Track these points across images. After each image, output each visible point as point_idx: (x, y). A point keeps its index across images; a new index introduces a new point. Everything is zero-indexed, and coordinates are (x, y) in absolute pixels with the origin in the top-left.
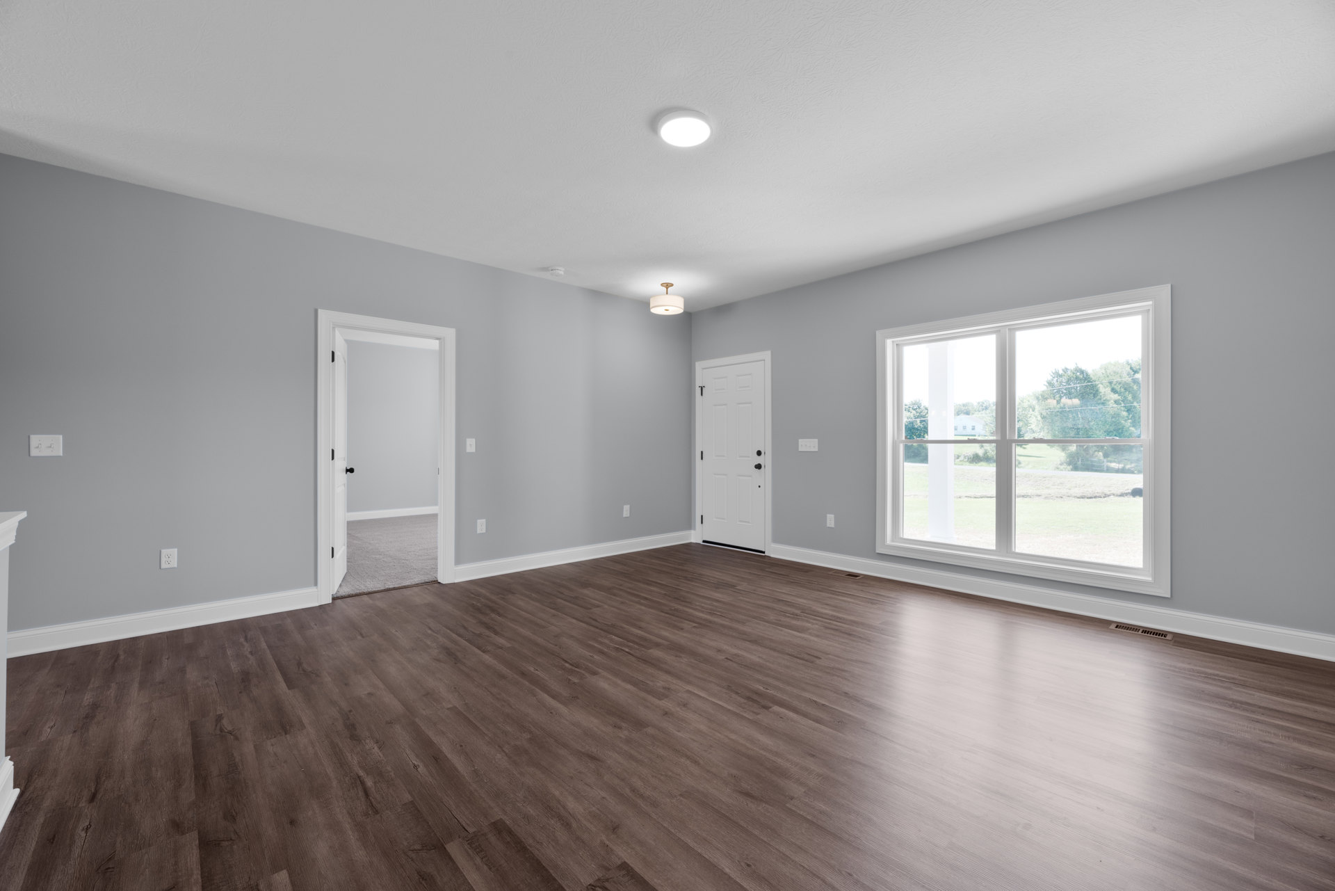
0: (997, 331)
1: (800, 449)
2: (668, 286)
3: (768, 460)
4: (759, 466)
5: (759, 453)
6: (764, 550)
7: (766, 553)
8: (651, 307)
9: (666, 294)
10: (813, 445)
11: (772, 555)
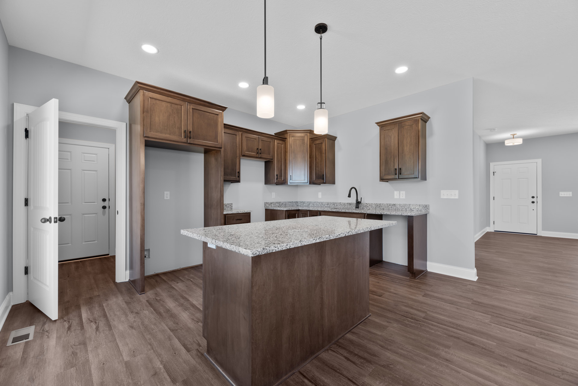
1: (560, 196)
2: (514, 135)
3: (540, 200)
4: (533, 202)
5: (533, 197)
6: (536, 234)
7: (538, 235)
8: (505, 143)
9: (513, 138)
10: (569, 194)
11: (542, 236)
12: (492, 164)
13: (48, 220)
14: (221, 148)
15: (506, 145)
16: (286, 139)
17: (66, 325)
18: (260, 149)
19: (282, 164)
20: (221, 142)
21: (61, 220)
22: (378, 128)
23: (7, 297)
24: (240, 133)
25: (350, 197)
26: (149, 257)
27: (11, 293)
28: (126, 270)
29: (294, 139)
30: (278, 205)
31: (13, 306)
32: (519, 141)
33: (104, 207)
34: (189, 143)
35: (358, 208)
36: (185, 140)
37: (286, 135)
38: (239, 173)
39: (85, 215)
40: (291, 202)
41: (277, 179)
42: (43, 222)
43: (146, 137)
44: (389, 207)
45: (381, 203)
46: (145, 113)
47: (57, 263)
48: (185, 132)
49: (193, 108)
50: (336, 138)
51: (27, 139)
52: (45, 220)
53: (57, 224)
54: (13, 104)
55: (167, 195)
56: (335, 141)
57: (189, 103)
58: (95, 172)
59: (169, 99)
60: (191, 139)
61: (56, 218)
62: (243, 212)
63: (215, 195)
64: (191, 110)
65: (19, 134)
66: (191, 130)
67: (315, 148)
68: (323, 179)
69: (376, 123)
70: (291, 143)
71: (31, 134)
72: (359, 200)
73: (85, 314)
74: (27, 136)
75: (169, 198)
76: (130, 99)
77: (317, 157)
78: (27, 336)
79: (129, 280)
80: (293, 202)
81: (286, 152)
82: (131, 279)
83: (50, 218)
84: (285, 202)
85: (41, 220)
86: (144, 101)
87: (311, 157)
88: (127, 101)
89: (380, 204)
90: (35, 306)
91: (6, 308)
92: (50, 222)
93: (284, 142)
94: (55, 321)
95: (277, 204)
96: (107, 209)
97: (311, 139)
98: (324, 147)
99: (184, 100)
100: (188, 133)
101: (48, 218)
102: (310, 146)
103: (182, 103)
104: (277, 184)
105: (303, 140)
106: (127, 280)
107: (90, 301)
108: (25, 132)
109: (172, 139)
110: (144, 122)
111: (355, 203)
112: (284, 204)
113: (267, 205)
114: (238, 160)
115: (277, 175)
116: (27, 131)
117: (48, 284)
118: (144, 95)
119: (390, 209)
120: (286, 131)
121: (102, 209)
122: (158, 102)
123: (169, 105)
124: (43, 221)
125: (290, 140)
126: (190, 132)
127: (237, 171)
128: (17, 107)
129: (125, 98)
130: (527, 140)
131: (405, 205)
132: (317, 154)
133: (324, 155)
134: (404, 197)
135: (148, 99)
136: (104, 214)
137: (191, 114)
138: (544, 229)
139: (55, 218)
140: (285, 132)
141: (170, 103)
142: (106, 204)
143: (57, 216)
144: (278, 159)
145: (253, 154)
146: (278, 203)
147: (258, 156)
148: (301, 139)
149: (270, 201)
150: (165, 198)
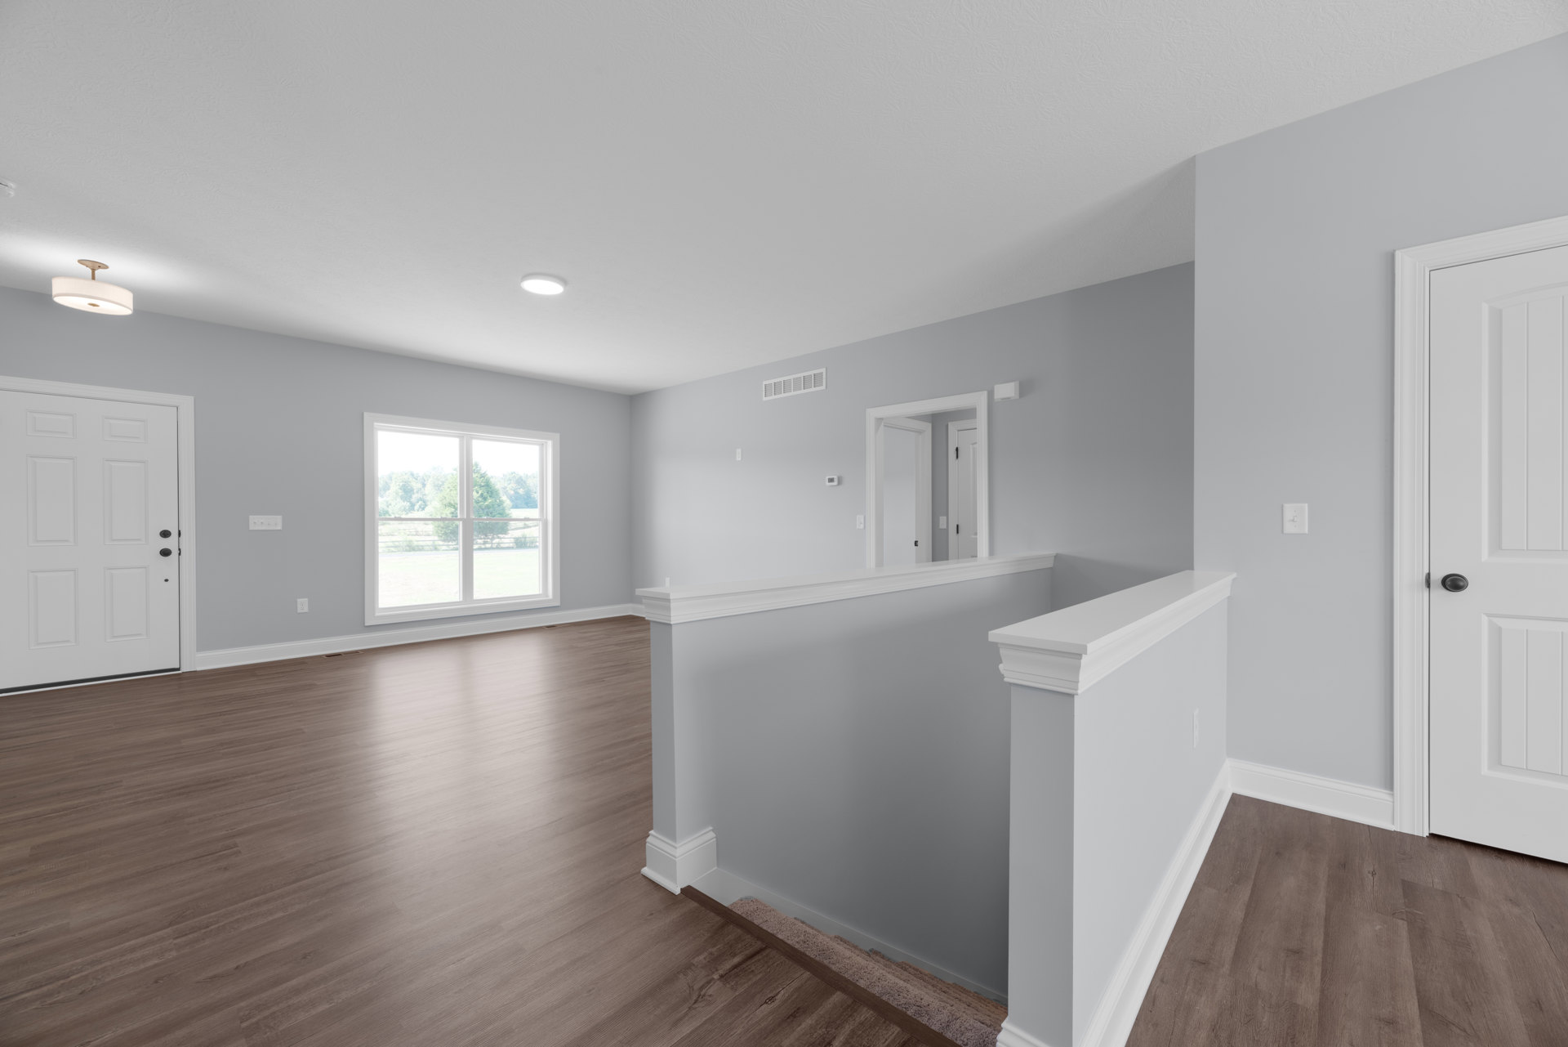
0: (461, 437)
1: (252, 527)
2: (94, 266)
3: (189, 543)
4: (165, 553)
5: (165, 534)
6: (178, 667)
7: (184, 670)
8: (54, 293)
9: (93, 279)
10: (274, 522)
11: (199, 669)
15: (53, 299)
32: (118, 304)
138: (203, 645)
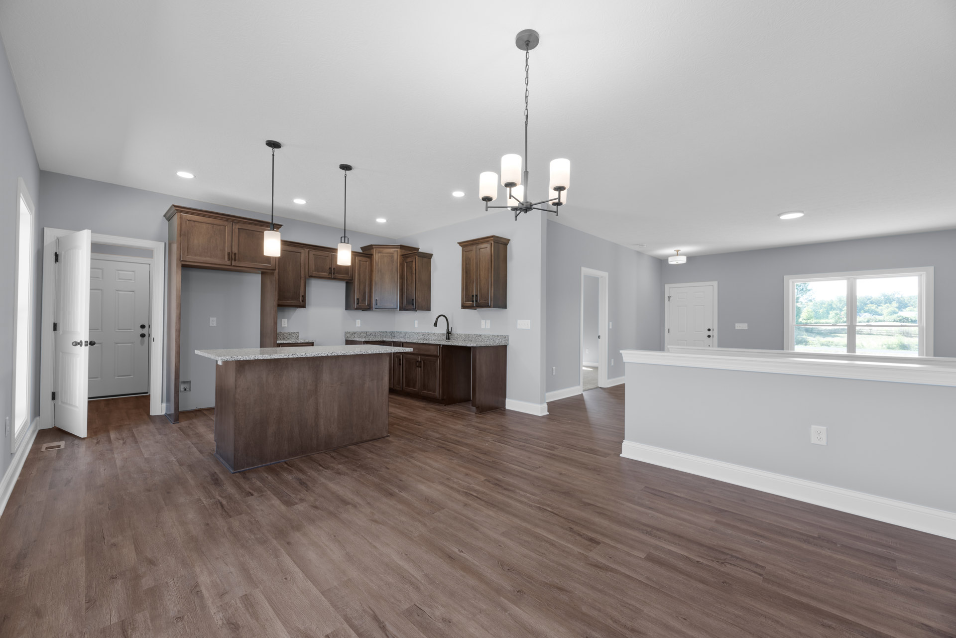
0: (848, 279)
1: (736, 328)
2: (678, 251)
3: (715, 334)
4: (709, 336)
5: (709, 330)
8: (669, 261)
9: (677, 255)
10: (745, 326)
12: (667, 286)
13: (79, 344)
14: (275, 270)
15: (670, 263)
16: (372, 255)
17: (95, 441)
18: (334, 269)
19: (366, 285)
20: (274, 264)
21: (92, 343)
22: (461, 248)
23: (35, 421)
24: (307, 250)
25: (436, 326)
26: (190, 390)
27: (38, 418)
28: (162, 402)
29: (381, 256)
30: (365, 335)
31: (40, 431)
32: (682, 260)
33: (143, 336)
34: (234, 266)
35: (449, 339)
36: (229, 263)
37: (372, 250)
38: (304, 297)
39: (119, 345)
40: (383, 332)
41: (358, 304)
42: (74, 346)
43: (182, 261)
44: (477, 338)
45: (470, 333)
46: (182, 237)
47: (86, 400)
48: (229, 254)
49: (238, 228)
50: (431, 255)
51: (57, 263)
52: (76, 344)
53: (88, 347)
54: (44, 229)
55: (213, 322)
56: (432, 259)
57: (235, 223)
58: (131, 293)
59: (211, 220)
60: (237, 261)
61: (87, 342)
62: (303, 342)
63: (270, 322)
64: (237, 231)
65: (49, 258)
66: (236, 252)
67: (407, 266)
68: (413, 304)
69: (458, 243)
70: (377, 259)
71: (61, 258)
72: (450, 330)
73: (113, 435)
74: (57, 260)
75: (215, 325)
76: (168, 217)
77: (408, 277)
78: (59, 446)
79: (166, 413)
80: (386, 332)
81: (371, 271)
82: (168, 413)
83: (81, 342)
84: (375, 333)
85: (72, 344)
86: (181, 224)
87: (402, 278)
88: (167, 219)
89: (469, 335)
90: (62, 430)
91: (34, 432)
92: (81, 345)
93: (368, 259)
94: (84, 439)
95: (362, 334)
96: (146, 338)
97: (402, 255)
98: (414, 266)
99: (228, 220)
100: (233, 255)
101: (79, 342)
102: (402, 265)
103: (225, 223)
104: (357, 309)
105: (392, 257)
106: (163, 413)
107: (119, 428)
108: (54, 256)
109: (213, 263)
110: (180, 246)
111: (446, 332)
112: (374, 334)
113: (348, 335)
114: (302, 282)
115: (358, 299)
116: (56, 255)
117: (77, 405)
118: (181, 218)
119: (477, 340)
120: (371, 245)
121: (141, 338)
122: (197, 224)
123: (210, 226)
124: (74, 344)
125: (376, 256)
126: (235, 254)
127: (302, 294)
128: (47, 231)
129: (165, 216)
130: (691, 258)
131: (489, 336)
132: (408, 274)
133: (414, 276)
134: (489, 327)
135: (186, 222)
136: (142, 343)
137: (237, 234)
139: (85, 342)
140: (370, 247)
141: (212, 224)
142: (145, 331)
143: (88, 340)
144: (360, 280)
145: (326, 274)
146: (364, 333)
147: (330, 277)
148: (389, 256)
149: (351, 330)
150: (211, 325)
